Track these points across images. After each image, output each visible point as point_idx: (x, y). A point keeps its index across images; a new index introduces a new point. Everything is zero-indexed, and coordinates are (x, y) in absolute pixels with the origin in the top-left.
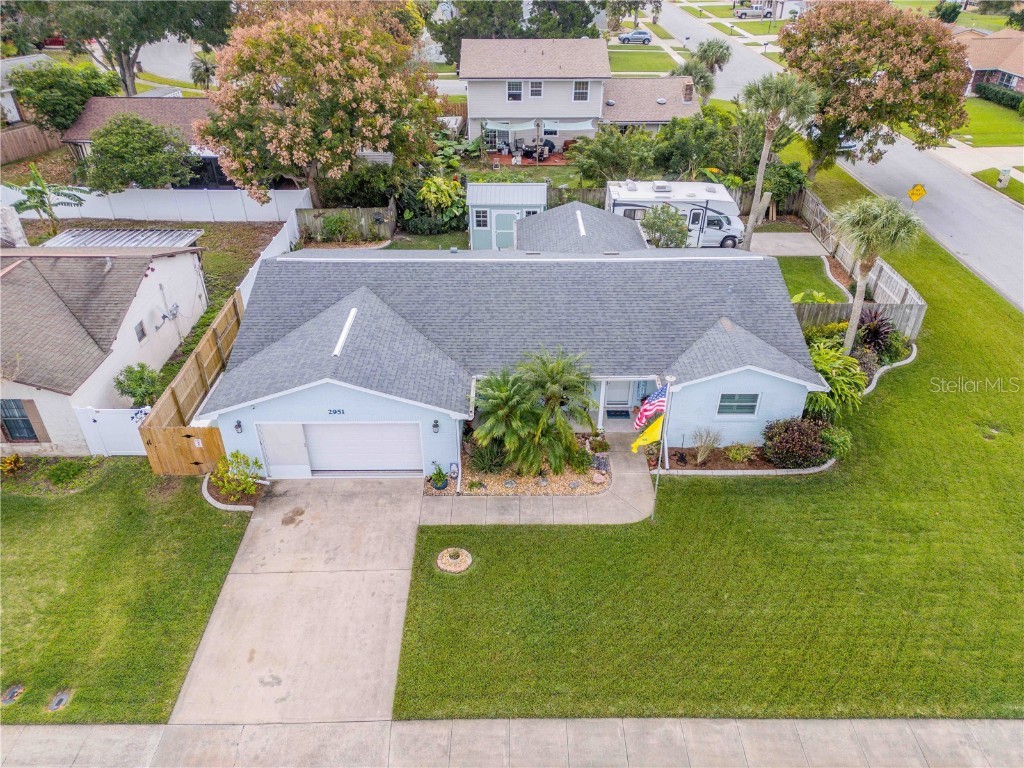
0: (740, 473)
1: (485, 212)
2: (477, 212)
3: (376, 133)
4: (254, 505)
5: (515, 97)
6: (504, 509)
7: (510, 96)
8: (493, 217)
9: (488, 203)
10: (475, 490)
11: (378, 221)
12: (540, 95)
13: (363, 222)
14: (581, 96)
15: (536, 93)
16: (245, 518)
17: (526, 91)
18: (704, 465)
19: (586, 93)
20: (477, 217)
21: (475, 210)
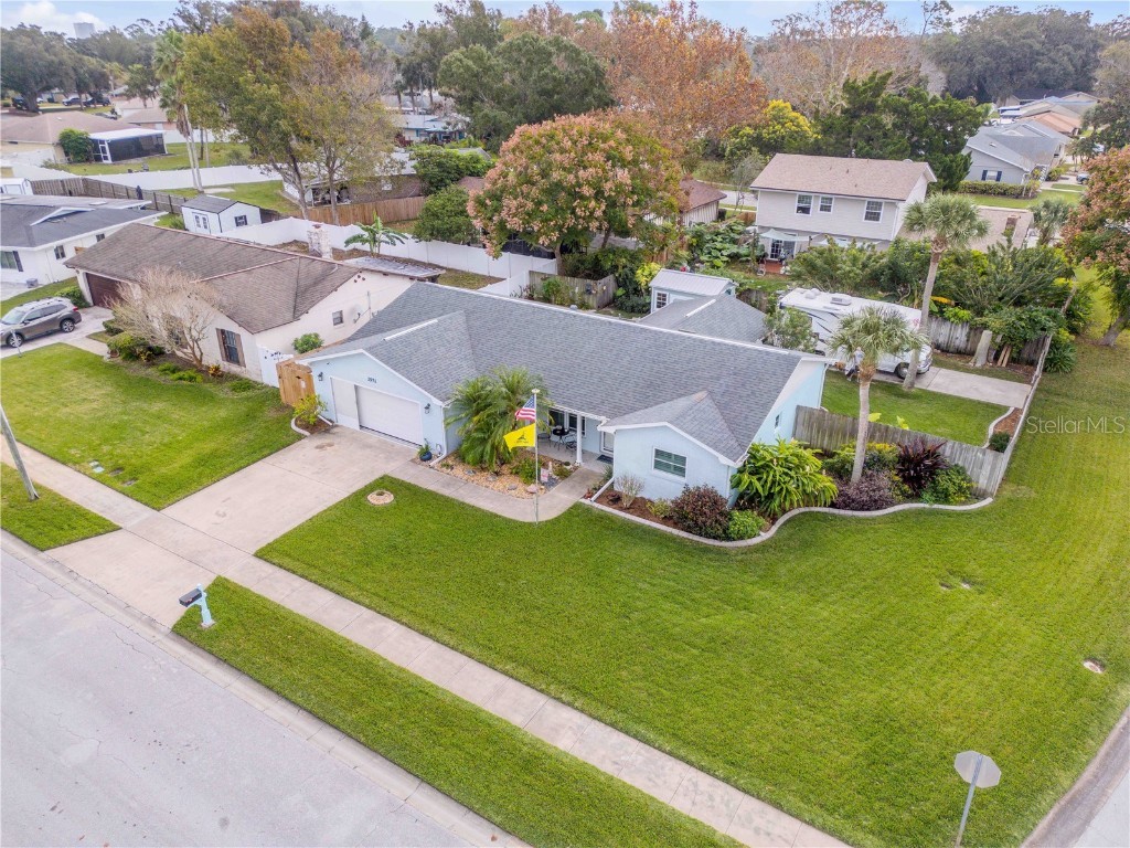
0: (647, 522)
1: (664, 296)
2: (659, 294)
3: (588, 213)
4: (312, 433)
5: (805, 210)
6: (448, 485)
7: (799, 209)
8: (671, 298)
9: (668, 287)
10: (444, 469)
11: (589, 292)
12: (829, 210)
13: (577, 291)
14: (872, 216)
15: (826, 208)
16: (300, 437)
17: (815, 205)
18: (626, 510)
19: (879, 214)
20: (659, 299)
21: (657, 291)
